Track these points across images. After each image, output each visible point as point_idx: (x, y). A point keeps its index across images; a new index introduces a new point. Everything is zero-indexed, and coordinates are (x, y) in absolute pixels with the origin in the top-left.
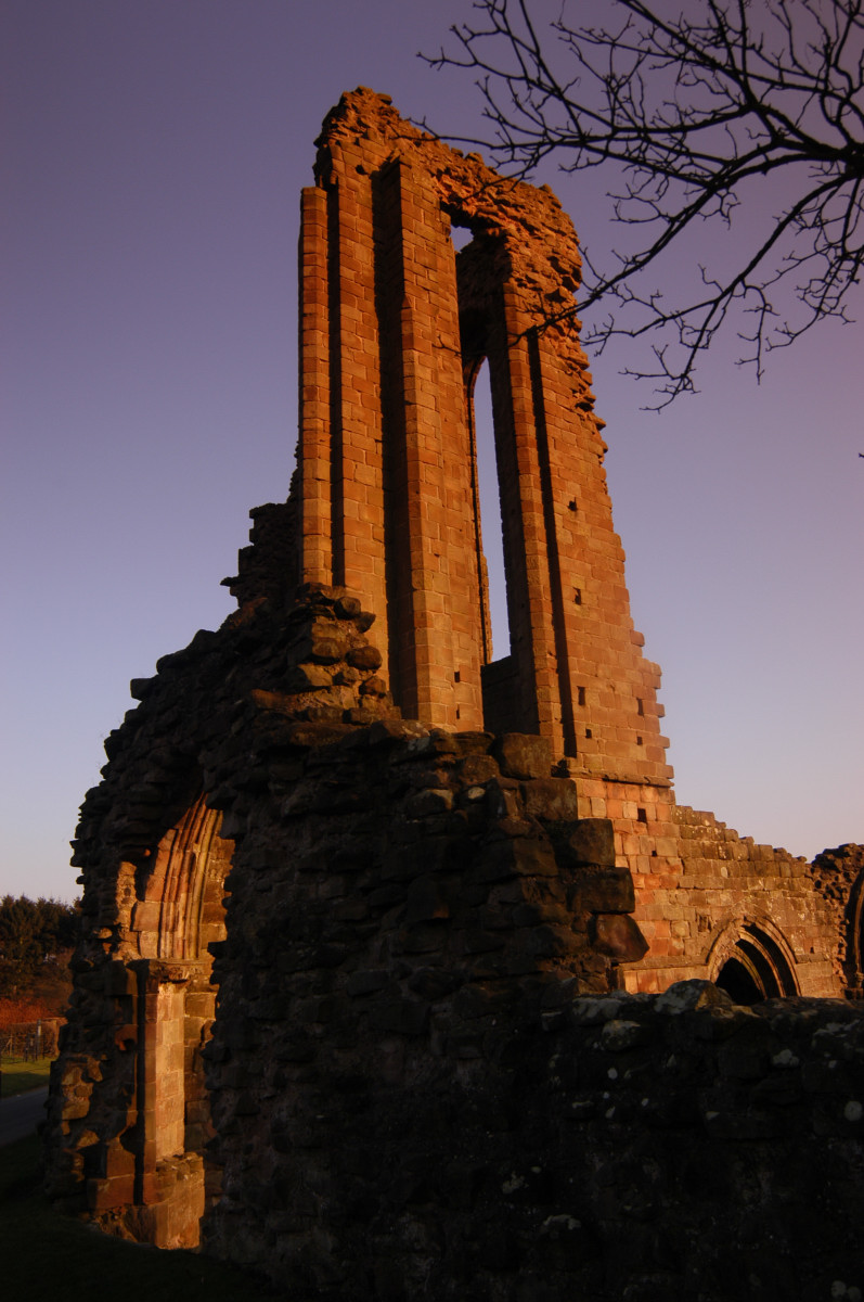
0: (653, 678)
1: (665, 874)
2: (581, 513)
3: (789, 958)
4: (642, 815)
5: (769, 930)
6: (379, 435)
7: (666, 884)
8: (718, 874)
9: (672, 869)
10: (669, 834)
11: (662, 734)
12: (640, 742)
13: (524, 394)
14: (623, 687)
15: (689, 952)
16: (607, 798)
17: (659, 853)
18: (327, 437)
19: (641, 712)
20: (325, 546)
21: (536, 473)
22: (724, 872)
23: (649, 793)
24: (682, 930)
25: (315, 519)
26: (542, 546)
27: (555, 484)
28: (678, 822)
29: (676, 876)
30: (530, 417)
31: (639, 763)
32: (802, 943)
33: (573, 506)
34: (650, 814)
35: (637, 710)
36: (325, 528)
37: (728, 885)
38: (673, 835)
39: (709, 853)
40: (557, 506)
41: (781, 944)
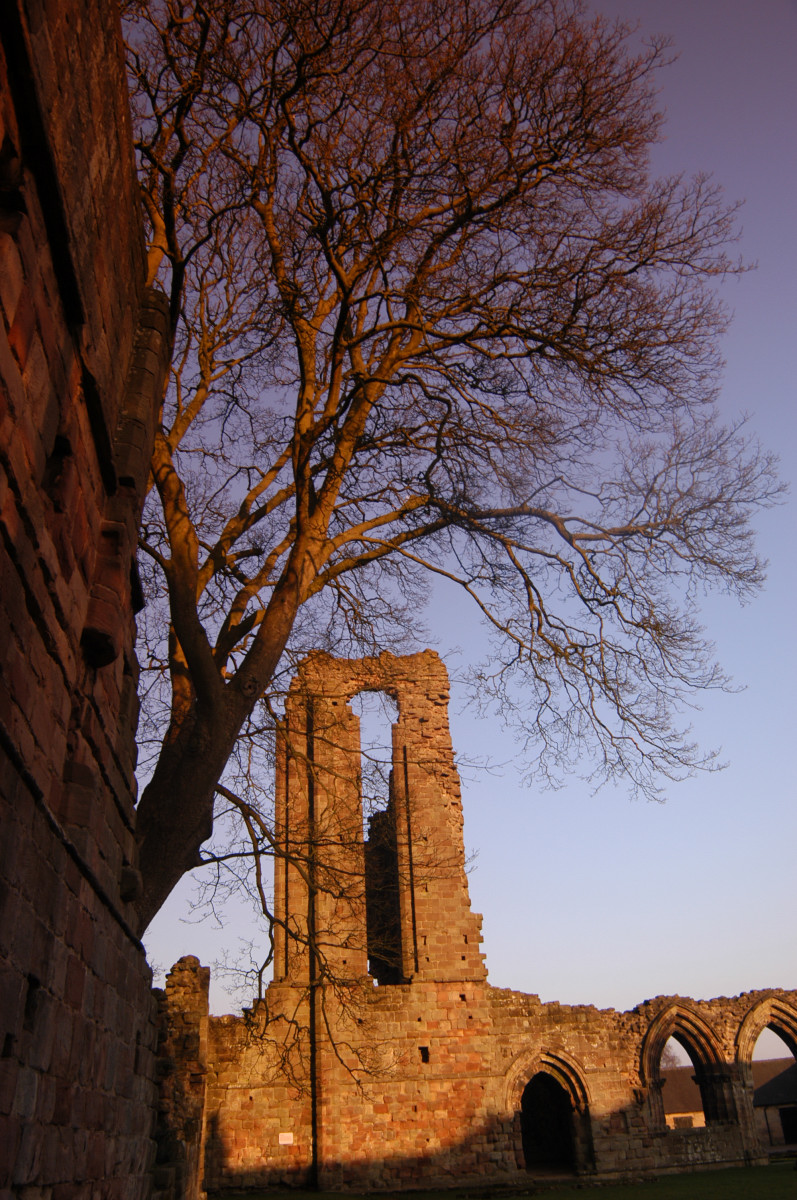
0: (477, 922)
1: (479, 1027)
3: (579, 1070)
4: (463, 997)
5: (561, 1055)
7: (480, 1033)
8: (520, 1025)
9: (484, 1025)
10: (482, 1006)
11: (481, 951)
12: (463, 958)
14: (453, 931)
15: (493, 1069)
16: (438, 991)
17: (474, 1016)
19: (466, 942)
22: (526, 1024)
23: (469, 986)
24: (489, 1058)
28: (489, 998)
29: (487, 1028)
31: (464, 971)
32: (593, 1062)
34: (467, 997)
35: (463, 942)
37: (527, 1031)
38: (485, 1006)
39: (516, 1013)
40: (415, 842)
41: (572, 1063)
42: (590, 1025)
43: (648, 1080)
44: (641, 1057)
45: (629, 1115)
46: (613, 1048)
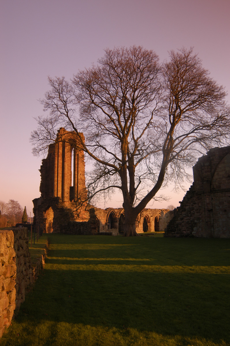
2: (81, 175)
6: (61, 171)
13: (76, 162)
18: (57, 172)
20: (56, 182)
21: (77, 171)
25: (55, 180)
26: (77, 179)
27: (79, 172)
30: (77, 164)
33: (80, 174)
36: (56, 181)
40: (79, 175)
42: (101, 212)
43: (108, 221)
44: (107, 218)
45: (104, 227)
46: (103, 216)
